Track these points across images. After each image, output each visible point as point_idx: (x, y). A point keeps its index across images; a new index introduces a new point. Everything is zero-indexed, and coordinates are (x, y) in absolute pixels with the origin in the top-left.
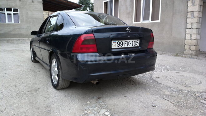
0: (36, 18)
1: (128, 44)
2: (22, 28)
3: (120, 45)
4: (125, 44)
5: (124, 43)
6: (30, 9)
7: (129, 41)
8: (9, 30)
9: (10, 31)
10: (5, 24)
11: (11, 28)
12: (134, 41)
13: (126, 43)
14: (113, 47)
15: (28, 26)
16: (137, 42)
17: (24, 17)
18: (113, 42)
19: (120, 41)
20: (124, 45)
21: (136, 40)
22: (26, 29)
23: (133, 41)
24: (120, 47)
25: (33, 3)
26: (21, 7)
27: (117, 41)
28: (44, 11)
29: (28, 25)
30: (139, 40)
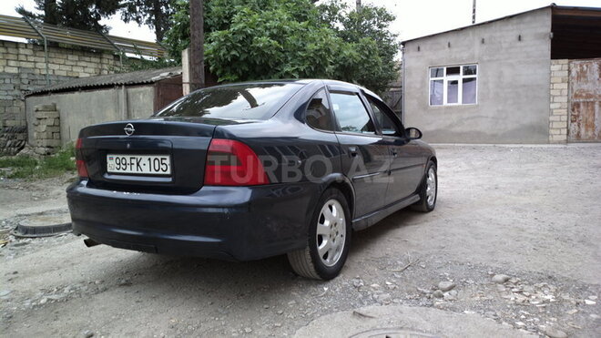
0: (524, 86)
1: (138, 165)
2: (482, 117)
3: (122, 166)
4: (132, 164)
5: (128, 162)
6: (510, 61)
7: (139, 157)
8: (448, 122)
9: (451, 126)
10: (440, 108)
11: (454, 117)
12: (153, 158)
13: (134, 161)
14: (109, 170)
15: (498, 111)
16: (164, 161)
17: (491, 85)
18: (108, 156)
19: (121, 157)
20: (129, 167)
21: (159, 157)
22: (493, 118)
23: (149, 159)
24: (121, 171)
25: (519, 44)
26: (485, 58)
27: (115, 157)
28: (553, 61)
29: (500, 108)
30: (168, 157)
